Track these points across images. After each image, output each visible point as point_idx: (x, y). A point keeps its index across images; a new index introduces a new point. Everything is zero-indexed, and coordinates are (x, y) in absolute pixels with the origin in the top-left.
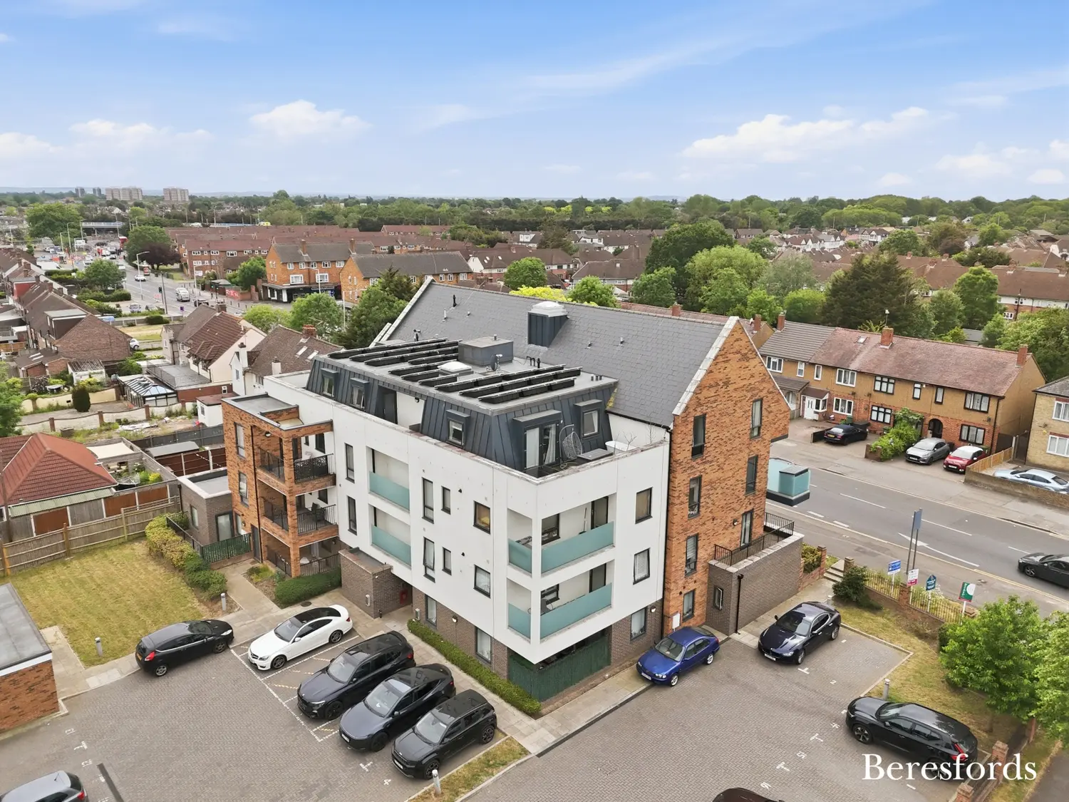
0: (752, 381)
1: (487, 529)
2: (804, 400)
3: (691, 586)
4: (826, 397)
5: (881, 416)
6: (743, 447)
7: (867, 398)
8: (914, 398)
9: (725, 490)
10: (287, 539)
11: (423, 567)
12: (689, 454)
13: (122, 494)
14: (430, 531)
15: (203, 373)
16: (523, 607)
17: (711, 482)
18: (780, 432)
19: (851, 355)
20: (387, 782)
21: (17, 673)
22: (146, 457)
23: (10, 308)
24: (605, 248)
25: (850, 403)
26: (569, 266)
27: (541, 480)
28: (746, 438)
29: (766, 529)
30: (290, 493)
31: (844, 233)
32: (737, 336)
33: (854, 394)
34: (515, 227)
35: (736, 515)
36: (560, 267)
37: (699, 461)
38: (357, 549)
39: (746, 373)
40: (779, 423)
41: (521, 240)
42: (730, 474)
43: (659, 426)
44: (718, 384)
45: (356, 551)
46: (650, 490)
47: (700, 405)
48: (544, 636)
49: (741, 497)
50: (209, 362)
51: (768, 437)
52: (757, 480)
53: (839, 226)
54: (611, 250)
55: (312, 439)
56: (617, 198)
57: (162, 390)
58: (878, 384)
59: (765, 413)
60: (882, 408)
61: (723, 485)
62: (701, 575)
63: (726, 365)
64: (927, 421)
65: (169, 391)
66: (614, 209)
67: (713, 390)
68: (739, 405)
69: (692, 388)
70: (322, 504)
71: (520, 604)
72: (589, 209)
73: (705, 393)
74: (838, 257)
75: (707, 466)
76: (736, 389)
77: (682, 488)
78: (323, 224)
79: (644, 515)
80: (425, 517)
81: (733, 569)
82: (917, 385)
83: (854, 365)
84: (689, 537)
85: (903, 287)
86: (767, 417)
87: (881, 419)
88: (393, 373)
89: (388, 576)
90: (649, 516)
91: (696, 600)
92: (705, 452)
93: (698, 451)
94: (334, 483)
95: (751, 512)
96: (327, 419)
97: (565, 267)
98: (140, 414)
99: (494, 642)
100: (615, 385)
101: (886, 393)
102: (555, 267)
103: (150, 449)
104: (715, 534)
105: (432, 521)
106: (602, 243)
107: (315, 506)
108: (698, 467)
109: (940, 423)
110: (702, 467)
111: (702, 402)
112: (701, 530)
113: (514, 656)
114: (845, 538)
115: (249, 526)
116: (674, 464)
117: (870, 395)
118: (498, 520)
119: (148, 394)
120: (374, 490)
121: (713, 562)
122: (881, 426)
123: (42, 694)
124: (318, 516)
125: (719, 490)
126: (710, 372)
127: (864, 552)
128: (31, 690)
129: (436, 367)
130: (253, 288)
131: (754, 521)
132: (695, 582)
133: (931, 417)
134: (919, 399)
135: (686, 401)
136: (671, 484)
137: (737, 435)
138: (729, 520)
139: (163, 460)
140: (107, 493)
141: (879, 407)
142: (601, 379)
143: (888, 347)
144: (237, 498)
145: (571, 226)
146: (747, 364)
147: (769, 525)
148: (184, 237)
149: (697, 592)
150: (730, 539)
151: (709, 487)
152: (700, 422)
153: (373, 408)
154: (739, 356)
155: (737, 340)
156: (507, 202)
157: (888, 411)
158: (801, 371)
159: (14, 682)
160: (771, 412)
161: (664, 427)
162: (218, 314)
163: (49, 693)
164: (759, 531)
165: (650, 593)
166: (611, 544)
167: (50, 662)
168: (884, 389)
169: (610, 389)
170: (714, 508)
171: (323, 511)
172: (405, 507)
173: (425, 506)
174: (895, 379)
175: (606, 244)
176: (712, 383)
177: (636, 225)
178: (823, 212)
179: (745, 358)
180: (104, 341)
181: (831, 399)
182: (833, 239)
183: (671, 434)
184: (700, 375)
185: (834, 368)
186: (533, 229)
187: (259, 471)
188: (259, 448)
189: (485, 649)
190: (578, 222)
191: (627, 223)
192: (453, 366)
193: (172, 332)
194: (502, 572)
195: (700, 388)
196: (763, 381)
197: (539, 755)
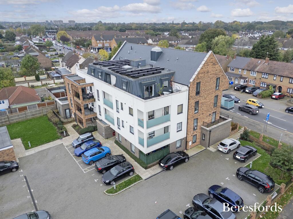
0: (217, 72)
1: (132, 115)
2: (240, 80)
3: (196, 133)
4: (247, 79)
5: (263, 85)
6: (213, 92)
7: (259, 80)
8: (274, 80)
9: (207, 105)
10: (82, 117)
11: (117, 126)
12: (195, 94)
13: (42, 103)
14: (119, 115)
15: (69, 70)
16: (142, 138)
17: (202, 103)
18: (225, 88)
19: (256, 66)
20: (101, 185)
21: (3, 150)
22: (50, 93)
23: (23, 53)
24: (189, 37)
25: (254, 81)
26: (177, 42)
27: (146, 101)
28: (214, 90)
29: (220, 117)
30: (82, 103)
31: (262, 31)
32: (211, 57)
33: (255, 78)
34: (164, 30)
35: (210, 113)
36: (175, 42)
37: (198, 96)
38: (102, 120)
39: (215, 69)
40: (225, 85)
41: (165, 34)
42: (209, 100)
43: (186, 85)
44: (205, 73)
45: (101, 121)
46: (182, 104)
47: (198, 79)
48: (148, 146)
49: (212, 107)
50: (70, 67)
51: (221, 89)
52: (218, 103)
53: (260, 30)
54: (191, 37)
55: (89, 87)
56: (195, 22)
57: (58, 75)
58: (263, 75)
59: (220, 82)
60: (264, 83)
61: (206, 104)
62: (199, 130)
63: (208, 66)
64: (277, 87)
65: (60, 75)
66: (193, 25)
67: (203, 74)
68: (212, 79)
69: (196, 73)
70: (92, 107)
71: (141, 137)
72: (186, 25)
73: (200, 75)
74: (258, 38)
75: (201, 98)
76: (211, 74)
77: (192, 104)
78: (110, 30)
79: (180, 112)
80: (117, 111)
81: (208, 129)
82: (275, 76)
83: (256, 70)
84: (195, 119)
85: (275, 46)
86: (221, 83)
87: (263, 86)
88: (109, 68)
89: (109, 128)
90: (182, 112)
91: (197, 137)
92: (200, 94)
93: (198, 93)
94: (95, 101)
95: (216, 112)
96: (92, 82)
97: (176, 42)
98: (52, 82)
99: (135, 147)
100: (174, 72)
101: (266, 78)
102: (173, 42)
103: (52, 91)
104: (204, 118)
105: (119, 112)
106: (188, 35)
107: (91, 107)
108: (198, 98)
109: (281, 87)
110: (199, 98)
111: (199, 78)
112: (199, 117)
113: (140, 152)
114: (246, 121)
115: (73, 112)
116: (190, 97)
117: (260, 79)
118: (135, 112)
119: (54, 76)
120: (105, 103)
121: (202, 127)
122: (263, 88)
123: (11, 157)
124: (91, 110)
125: (205, 105)
126: (202, 68)
127: (252, 125)
128: (8, 155)
129: (121, 67)
130: (88, 48)
131: (216, 115)
132: (197, 132)
133: (279, 86)
134: (275, 80)
135: (194, 78)
136: (189, 103)
137: (211, 89)
138: (208, 114)
139: (55, 94)
140: (38, 103)
141: (263, 83)
142: (170, 71)
143: (267, 64)
144: (70, 105)
145: (180, 30)
146: (215, 66)
147: (222, 116)
148: (71, 34)
149: (197, 135)
150: (208, 120)
151: (201, 104)
152: (198, 84)
153: (103, 80)
154: (212, 64)
155: (211, 58)
156: (163, 24)
157: (266, 84)
158: (240, 72)
159: (3, 153)
160: (223, 82)
161: (187, 86)
162: (74, 54)
163: (13, 156)
164: (218, 118)
165: (183, 135)
166: (169, 120)
167: (12, 148)
168: (265, 77)
169: (173, 74)
170: (203, 110)
171: (93, 108)
172: (112, 108)
173: (117, 108)
174: (268, 74)
175: (190, 35)
176: (203, 72)
177: (199, 30)
178: (256, 25)
179: (214, 64)
180: (44, 61)
181: (248, 80)
182: (258, 33)
183: (189, 88)
184: (199, 69)
185: (250, 71)
186: (169, 31)
187: (74, 97)
188: (74, 90)
189: (133, 149)
190: (182, 29)
191: (196, 29)
192: (127, 67)
193: (62, 59)
194: (137, 128)
195: (199, 73)
196: (220, 72)
197: (145, 180)
